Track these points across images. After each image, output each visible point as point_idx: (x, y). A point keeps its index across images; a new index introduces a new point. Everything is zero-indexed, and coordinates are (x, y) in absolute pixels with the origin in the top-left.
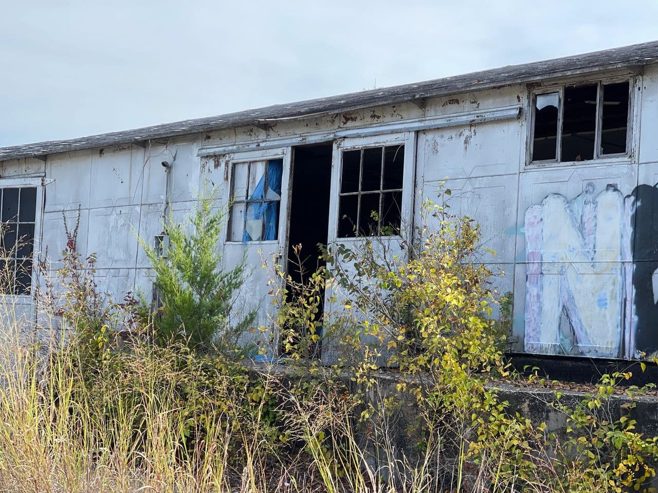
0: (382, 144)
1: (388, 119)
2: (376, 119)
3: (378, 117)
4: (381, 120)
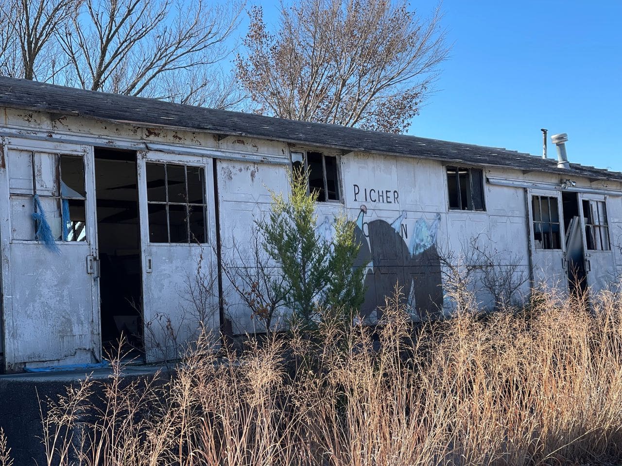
0: (186, 163)
1: (188, 142)
2: (178, 139)
3: (180, 139)
4: (182, 141)
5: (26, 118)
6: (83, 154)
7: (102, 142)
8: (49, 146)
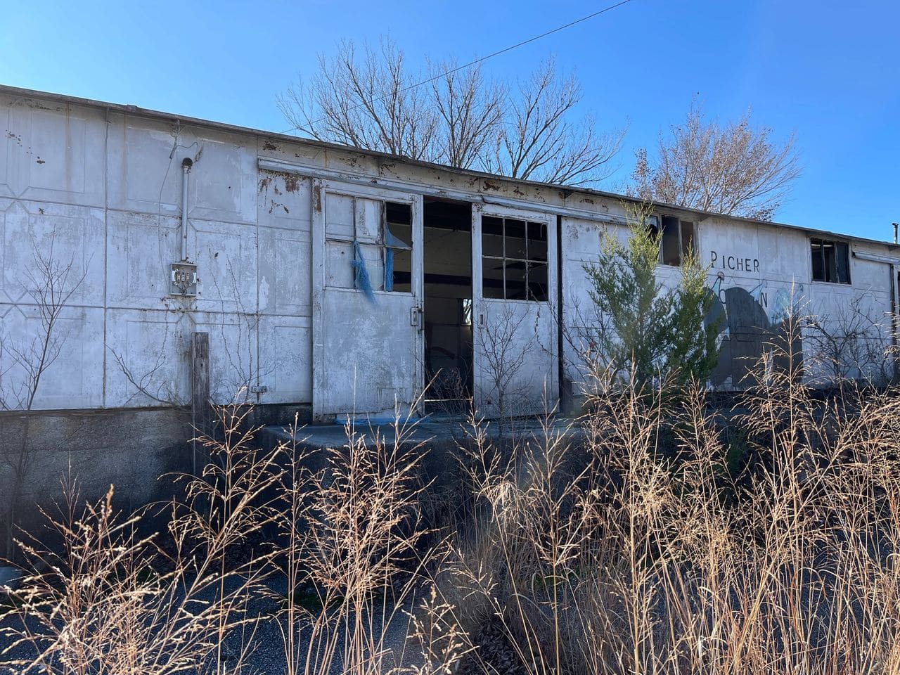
0: (525, 219)
1: (531, 198)
2: (519, 194)
3: (522, 194)
4: (524, 197)
5: (350, 163)
6: (411, 202)
7: (433, 192)
8: (372, 192)
